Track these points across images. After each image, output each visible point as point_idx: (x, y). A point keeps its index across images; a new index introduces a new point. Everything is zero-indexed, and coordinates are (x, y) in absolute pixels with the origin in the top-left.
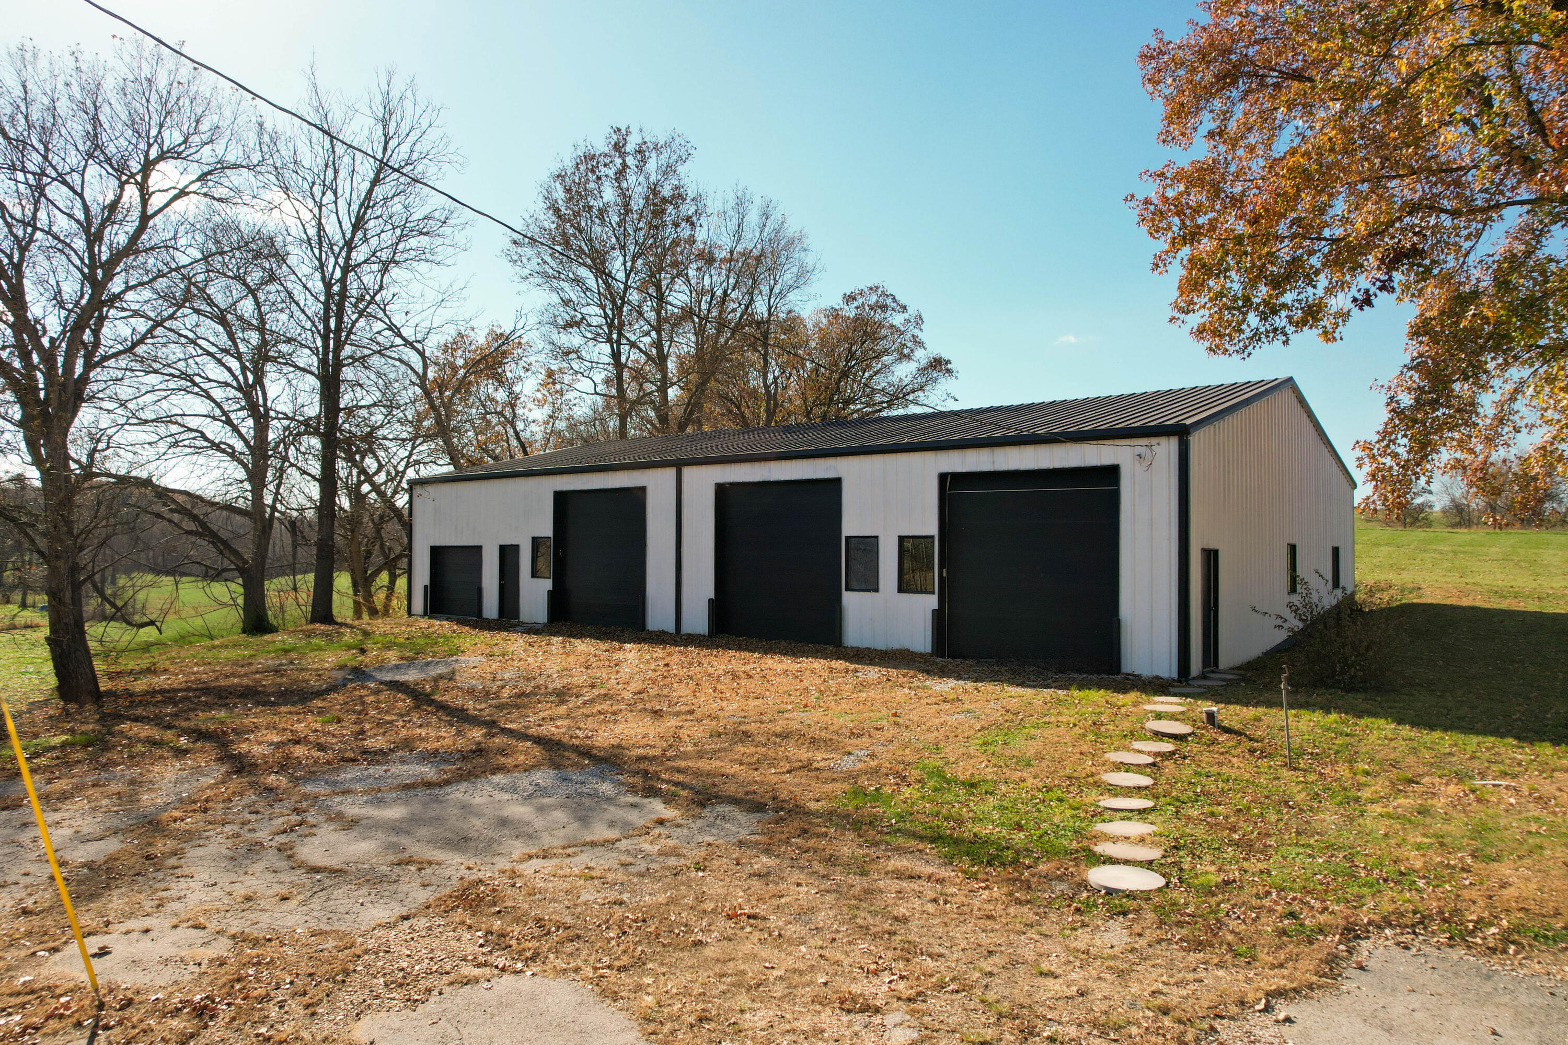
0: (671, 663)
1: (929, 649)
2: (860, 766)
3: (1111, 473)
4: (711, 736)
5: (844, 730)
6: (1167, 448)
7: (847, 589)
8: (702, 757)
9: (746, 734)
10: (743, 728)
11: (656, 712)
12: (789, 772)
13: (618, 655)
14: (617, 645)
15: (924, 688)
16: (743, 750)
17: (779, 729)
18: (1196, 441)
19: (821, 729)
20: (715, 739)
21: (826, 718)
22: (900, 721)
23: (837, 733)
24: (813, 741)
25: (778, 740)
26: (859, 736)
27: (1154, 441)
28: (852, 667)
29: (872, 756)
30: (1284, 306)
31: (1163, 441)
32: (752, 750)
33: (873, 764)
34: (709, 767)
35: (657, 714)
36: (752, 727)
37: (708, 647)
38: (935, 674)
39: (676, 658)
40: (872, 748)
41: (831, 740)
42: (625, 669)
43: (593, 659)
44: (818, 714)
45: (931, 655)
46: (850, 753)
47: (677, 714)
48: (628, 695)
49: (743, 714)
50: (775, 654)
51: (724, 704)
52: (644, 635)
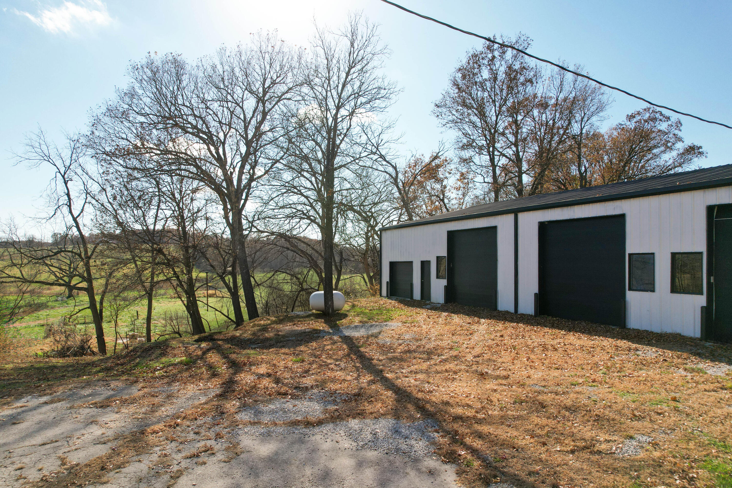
0: (505, 335)
1: (698, 334)
2: (642, 455)
4: (515, 403)
5: (626, 411)
7: (630, 289)
8: (502, 423)
9: (543, 406)
10: (540, 397)
11: (482, 374)
12: (572, 452)
13: (475, 327)
14: (476, 319)
15: (699, 371)
16: (537, 420)
17: (569, 403)
19: (605, 408)
20: (517, 405)
21: (611, 396)
22: (680, 406)
23: (619, 412)
24: (598, 419)
25: (567, 414)
26: (639, 418)
28: (634, 346)
29: (655, 445)
32: (544, 421)
33: (657, 454)
34: (504, 436)
35: (483, 376)
36: (547, 398)
37: (532, 324)
38: (707, 358)
39: (510, 331)
40: (653, 435)
41: (613, 420)
42: (475, 337)
43: (459, 329)
44: (603, 390)
45: (701, 339)
46: (631, 438)
47: (497, 377)
48: (470, 357)
49: (543, 383)
50: (576, 332)
51: (532, 372)
52: (495, 313)
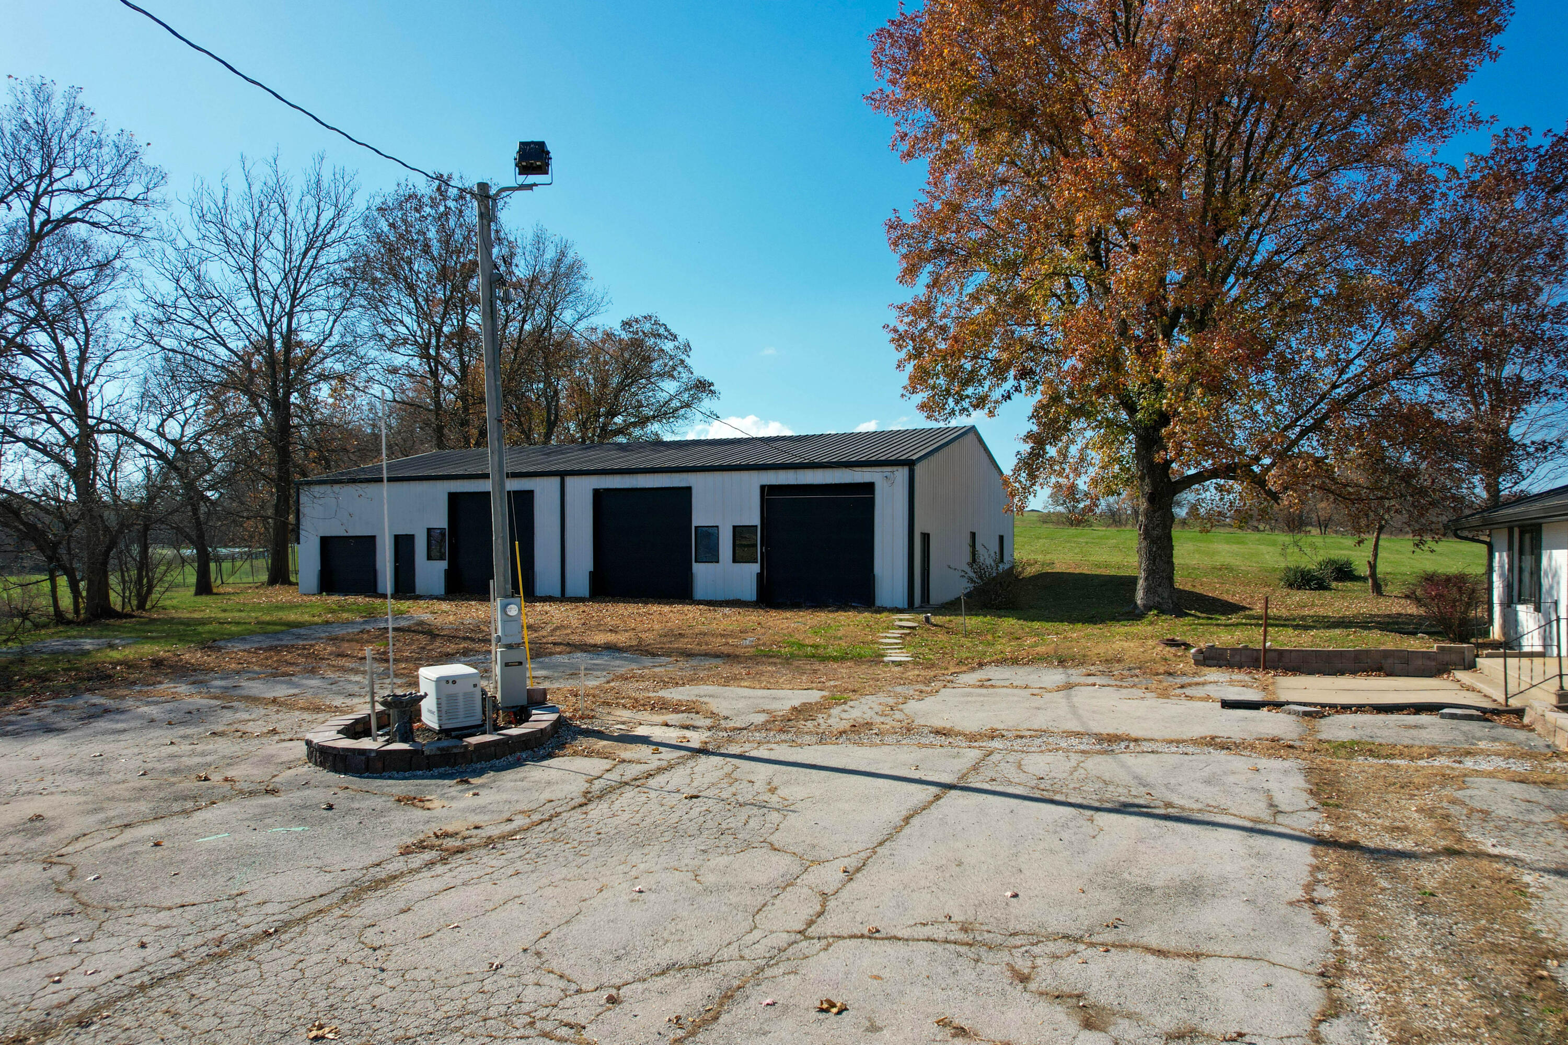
0: (586, 611)
1: (755, 596)
3: (869, 487)
6: (901, 473)
7: (696, 561)
13: (539, 609)
18: (918, 469)
27: (895, 468)
28: (711, 608)
30: (968, 396)
31: (900, 468)
35: (612, 631)
39: (585, 608)
42: (556, 615)
45: (757, 600)
48: (577, 626)
50: (653, 604)
